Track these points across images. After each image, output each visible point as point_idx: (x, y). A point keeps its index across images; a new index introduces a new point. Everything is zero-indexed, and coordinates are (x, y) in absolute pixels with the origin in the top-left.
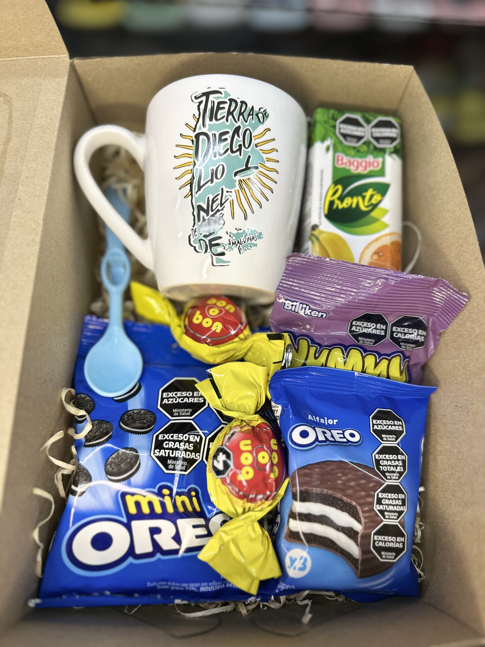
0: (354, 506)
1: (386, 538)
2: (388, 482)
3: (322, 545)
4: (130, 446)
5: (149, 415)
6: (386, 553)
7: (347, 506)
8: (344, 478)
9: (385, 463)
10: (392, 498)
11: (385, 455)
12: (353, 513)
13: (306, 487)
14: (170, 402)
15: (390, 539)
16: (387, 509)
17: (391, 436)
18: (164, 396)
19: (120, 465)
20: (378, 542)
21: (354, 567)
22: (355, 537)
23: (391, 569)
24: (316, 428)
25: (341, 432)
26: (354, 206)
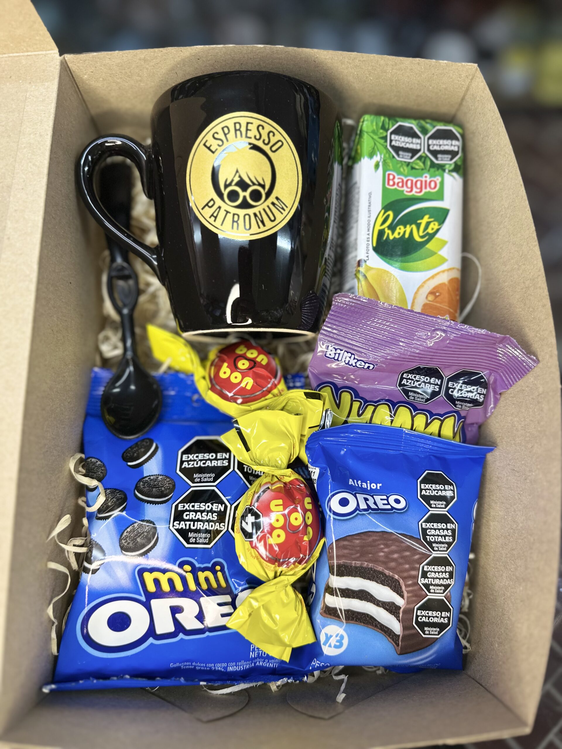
0: (396, 580)
1: (430, 613)
2: (435, 554)
3: (361, 622)
4: (146, 518)
5: (167, 481)
6: (429, 629)
7: (389, 579)
8: (386, 550)
9: (433, 532)
10: (439, 570)
11: (432, 524)
12: (395, 587)
13: (344, 561)
14: (190, 466)
15: (435, 614)
16: (433, 583)
17: (441, 503)
18: (184, 459)
19: (136, 539)
20: (421, 617)
21: (394, 644)
22: (396, 613)
23: (434, 646)
24: (357, 495)
25: (385, 497)
26: (407, 236)
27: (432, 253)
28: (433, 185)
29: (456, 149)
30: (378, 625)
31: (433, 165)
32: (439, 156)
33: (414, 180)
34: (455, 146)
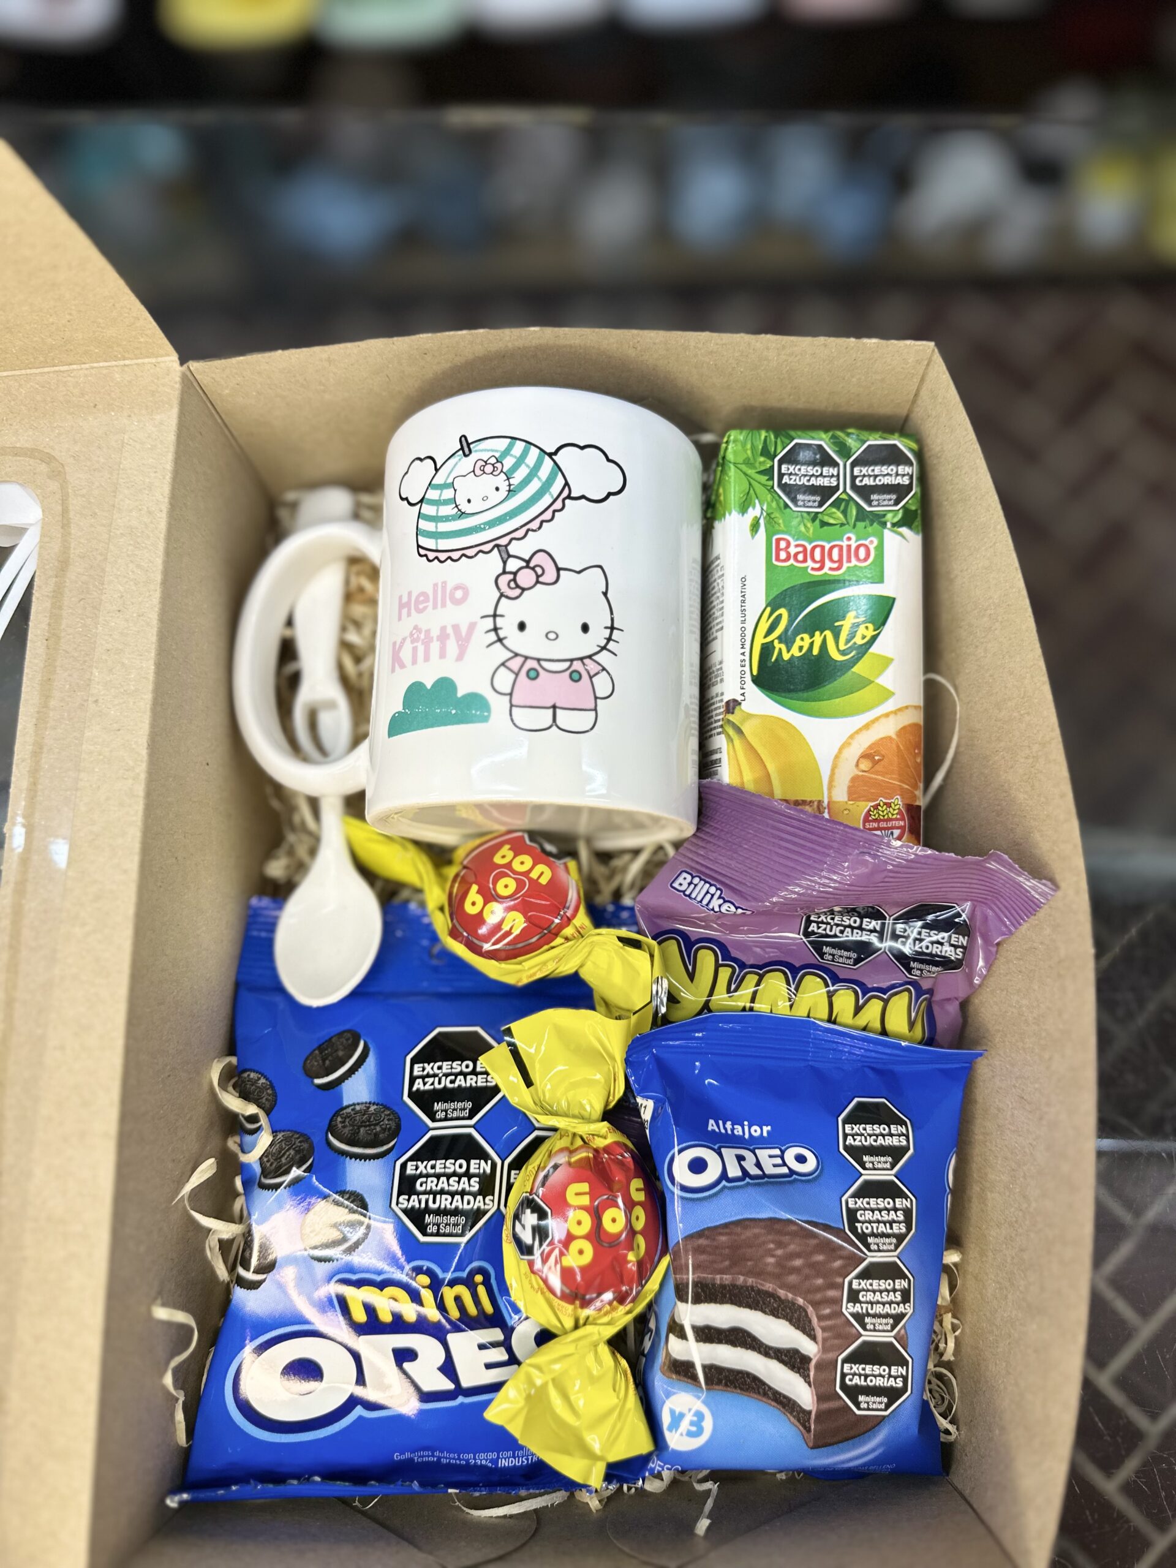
0: (800, 1307)
1: (869, 1369)
2: (872, 1258)
3: (734, 1386)
4: (347, 1189)
5: (385, 1115)
6: (868, 1399)
7: (785, 1306)
8: (779, 1252)
9: (868, 1215)
10: (881, 1288)
11: (867, 1199)
12: (799, 1320)
13: (706, 1275)
14: (428, 1087)
15: (877, 1370)
16: (870, 1311)
17: (882, 1159)
18: (416, 1073)
20: (851, 1377)
21: (801, 1427)
22: (804, 1369)
23: (879, 1431)
24: (723, 1150)
25: (777, 1152)
26: (815, 652)
27: (864, 683)
28: (862, 553)
29: (906, 481)
30: (769, 1393)
31: (862, 515)
32: (874, 497)
33: (827, 546)
34: (904, 475)
